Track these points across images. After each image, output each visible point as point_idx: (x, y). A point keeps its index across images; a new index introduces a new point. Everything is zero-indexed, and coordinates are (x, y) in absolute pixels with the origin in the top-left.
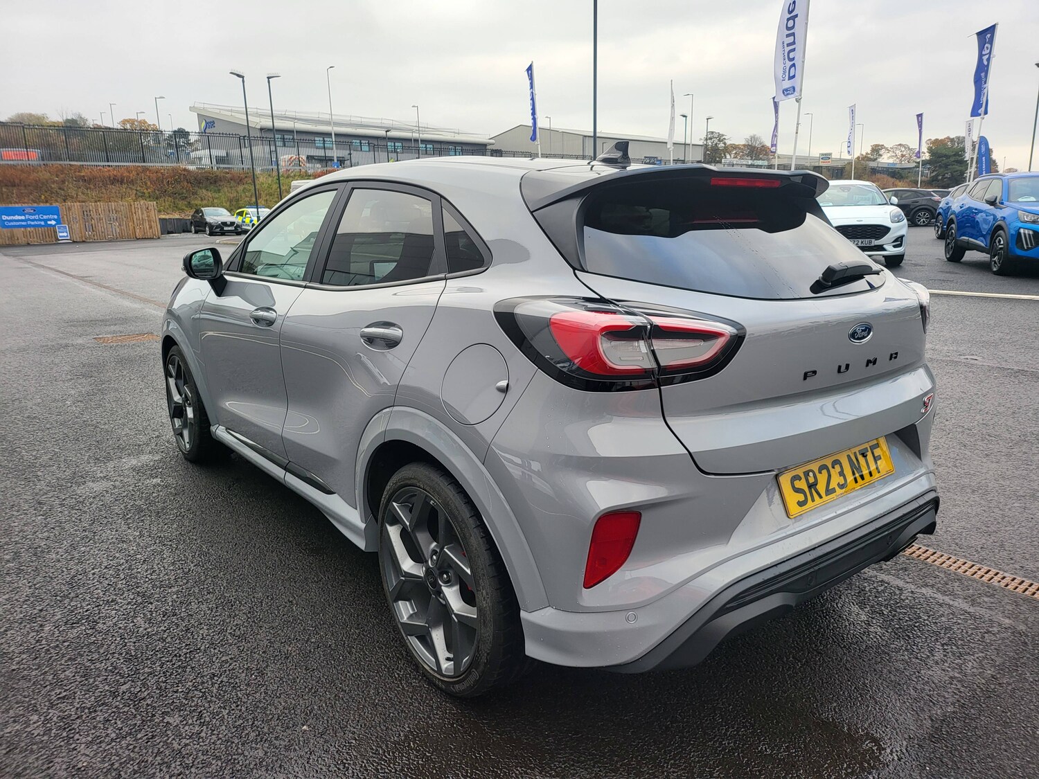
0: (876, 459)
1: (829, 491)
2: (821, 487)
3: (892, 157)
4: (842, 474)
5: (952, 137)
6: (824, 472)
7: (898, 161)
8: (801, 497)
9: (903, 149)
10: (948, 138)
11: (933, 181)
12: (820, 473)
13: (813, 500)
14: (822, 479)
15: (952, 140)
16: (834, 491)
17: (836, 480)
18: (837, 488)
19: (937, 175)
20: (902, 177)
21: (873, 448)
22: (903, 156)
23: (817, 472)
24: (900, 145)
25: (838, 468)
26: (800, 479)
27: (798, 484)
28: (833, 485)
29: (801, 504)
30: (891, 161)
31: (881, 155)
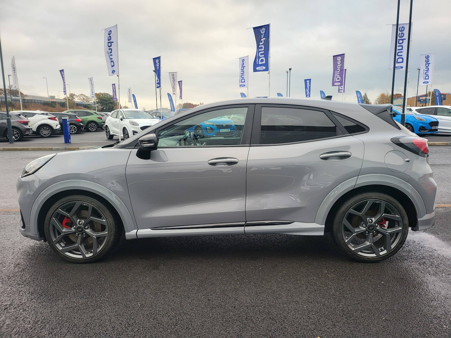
3: (79, 99)
5: (102, 93)
7: (82, 101)
9: (83, 96)
10: (100, 93)
11: (102, 110)
15: (102, 94)
19: (104, 108)
20: (89, 108)
22: (84, 99)
24: (82, 94)
30: (79, 101)
31: (74, 98)
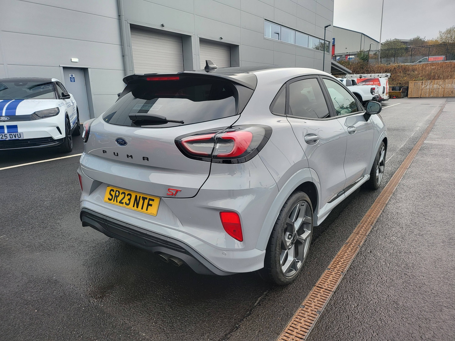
0: (149, 205)
1: (121, 202)
2: (119, 199)
4: (129, 200)
6: (123, 195)
8: (111, 198)
12: (122, 194)
13: (114, 201)
14: (121, 196)
16: (123, 203)
17: (126, 200)
18: (124, 203)
21: (150, 200)
23: (120, 193)
25: (129, 197)
26: (114, 191)
27: (112, 192)
28: (124, 201)
29: (109, 199)
